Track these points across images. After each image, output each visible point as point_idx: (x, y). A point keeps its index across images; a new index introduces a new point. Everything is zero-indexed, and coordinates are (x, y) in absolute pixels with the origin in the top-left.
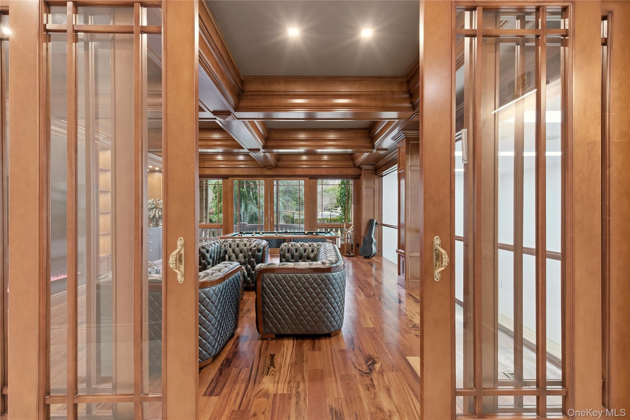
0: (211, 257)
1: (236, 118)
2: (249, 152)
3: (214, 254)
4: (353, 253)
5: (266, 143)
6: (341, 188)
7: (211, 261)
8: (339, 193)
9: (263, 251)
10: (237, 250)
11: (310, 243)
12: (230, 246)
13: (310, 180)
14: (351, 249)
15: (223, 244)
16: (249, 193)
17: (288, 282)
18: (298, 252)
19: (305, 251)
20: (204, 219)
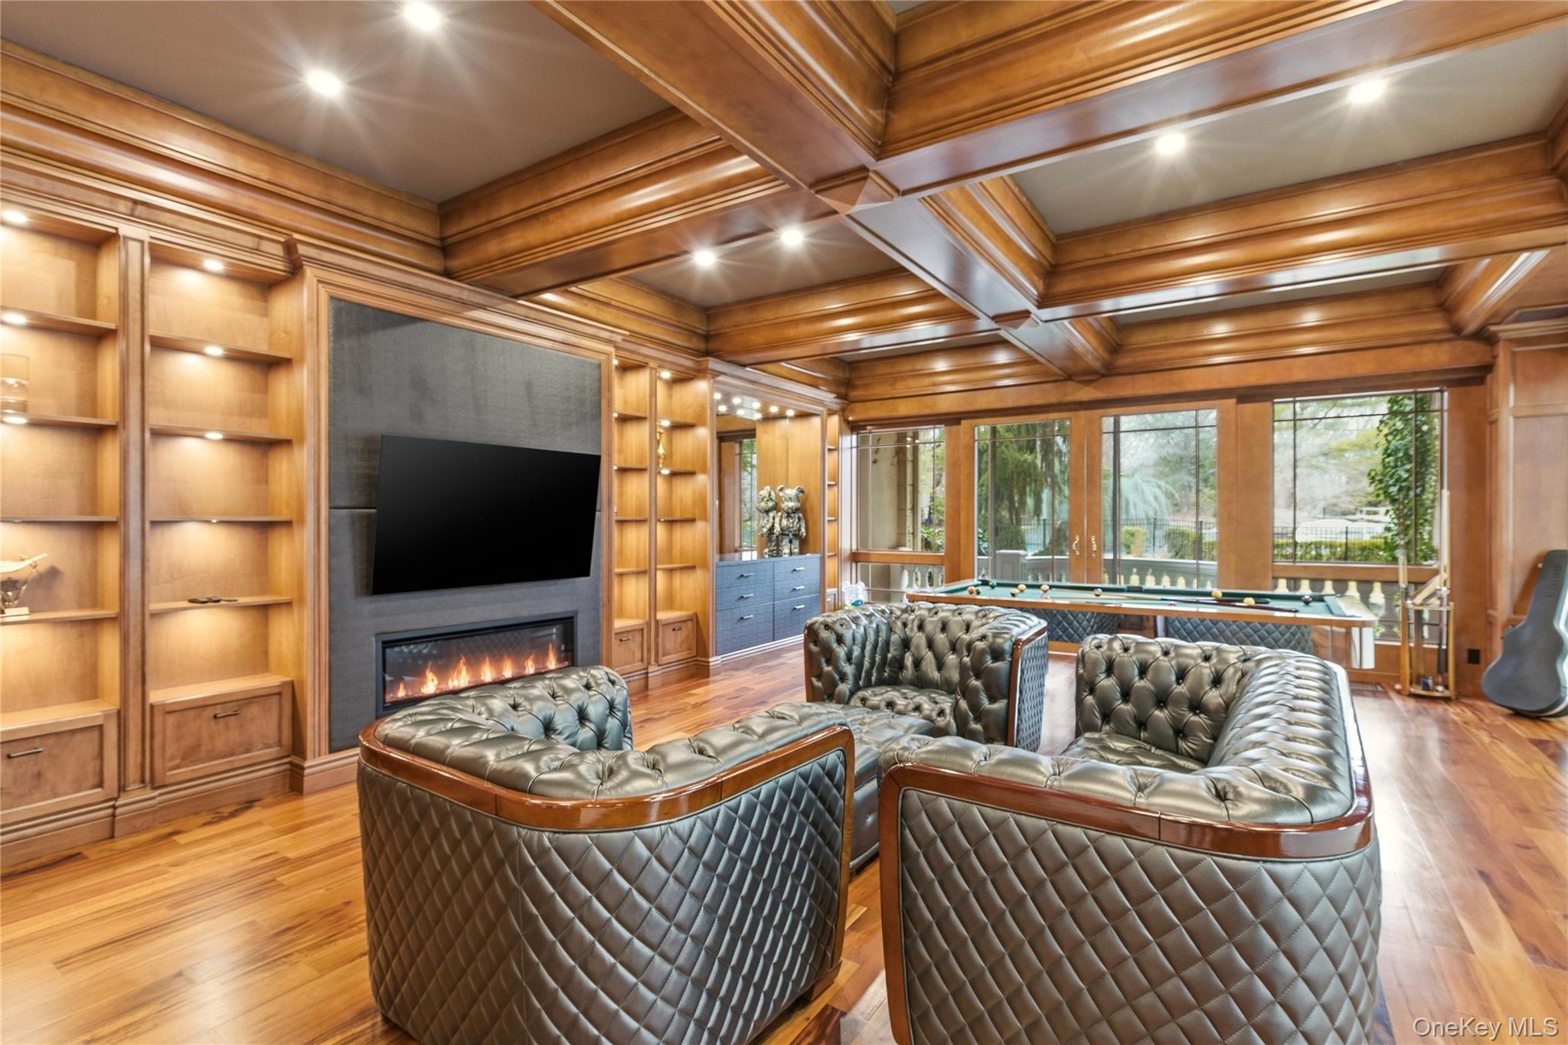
0: (849, 659)
1: (897, 191)
2: (999, 329)
3: (863, 648)
4: (1447, 687)
5: (1048, 286)
6: (1391, 434)
7: (849, 669)
8: (1381, 449)
9: (1012, 655)
10: (941, 638)
11: (1208, 645)
12: (921, 627)
13: (1240, 406)
14: (1435, 670)
15: (898, 618)
16: (1050, 466)
17: (1016, 856)
18: (1150, 675)
19: (1182, 675)
20: (908, 539)
